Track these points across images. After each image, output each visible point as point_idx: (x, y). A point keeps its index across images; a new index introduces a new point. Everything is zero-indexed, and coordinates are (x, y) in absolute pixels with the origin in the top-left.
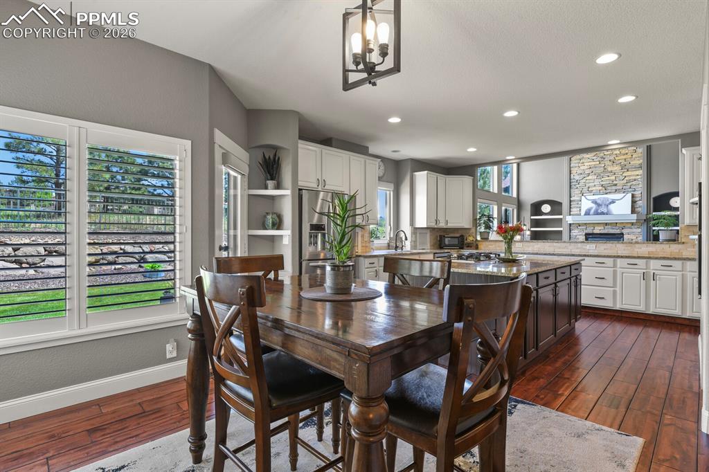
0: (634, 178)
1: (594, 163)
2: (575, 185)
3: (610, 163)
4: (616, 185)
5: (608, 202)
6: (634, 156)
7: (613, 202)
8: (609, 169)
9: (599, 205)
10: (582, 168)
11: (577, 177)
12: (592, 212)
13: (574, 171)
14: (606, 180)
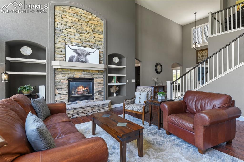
0: (99, 39)
1: (75, 19)
2: (59, 33)
3: (86, 24)
4: (89, 41)
5: (85, 54)
6: (99, 24)
7: (89, 54)
8: (85, 28)
9: (79, 55)
10: (65, 19)
11: (61, 27)
12: (75, 59)
13: (58, 20)
14: (83, 36)
